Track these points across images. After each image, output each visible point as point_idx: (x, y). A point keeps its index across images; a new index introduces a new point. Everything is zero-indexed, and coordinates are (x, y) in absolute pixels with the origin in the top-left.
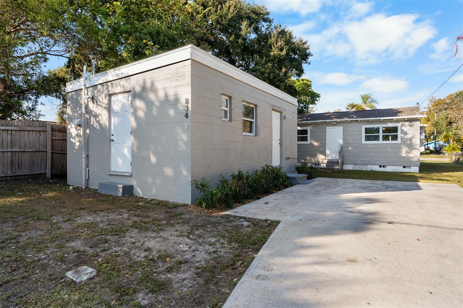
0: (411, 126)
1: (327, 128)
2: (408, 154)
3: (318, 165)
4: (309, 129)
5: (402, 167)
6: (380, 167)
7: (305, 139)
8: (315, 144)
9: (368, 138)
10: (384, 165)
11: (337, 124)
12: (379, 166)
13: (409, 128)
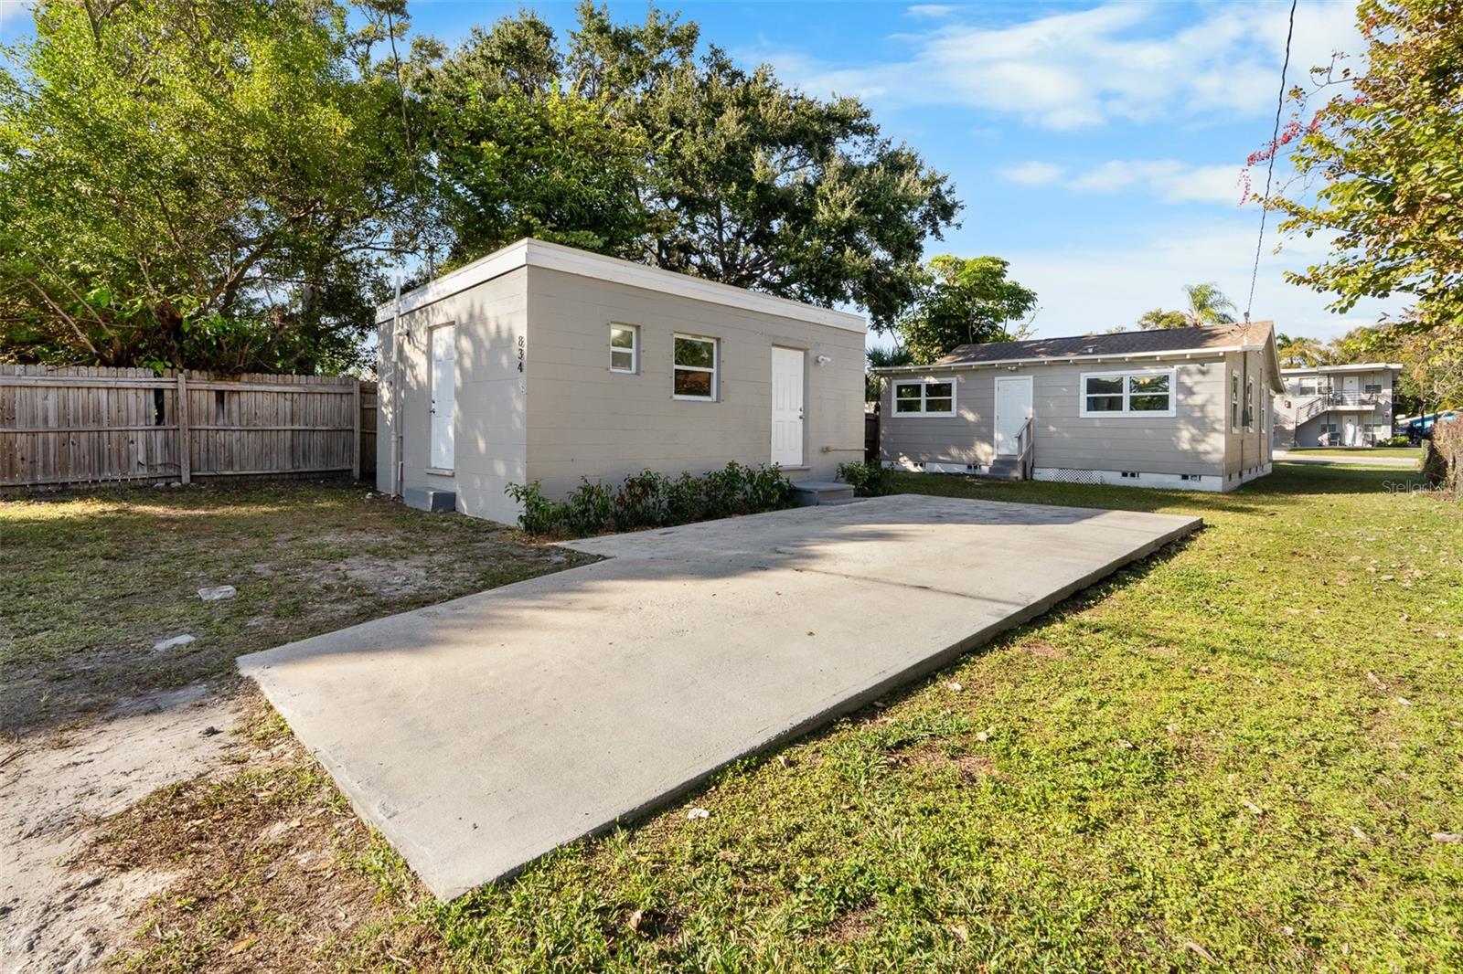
0: (1203, 373)
1: (996, 379)
2: (1195, 445)
3: (976, 468)
4: (953, 381)
5: (1180, 477)
6: (1125, 475)
7: (946, 406)
8: (971, 417)
9: (1094, 405)
10: (1133, 470)
11: (1021, 371)
12: (1120, 474)
13: (1198, 378)
